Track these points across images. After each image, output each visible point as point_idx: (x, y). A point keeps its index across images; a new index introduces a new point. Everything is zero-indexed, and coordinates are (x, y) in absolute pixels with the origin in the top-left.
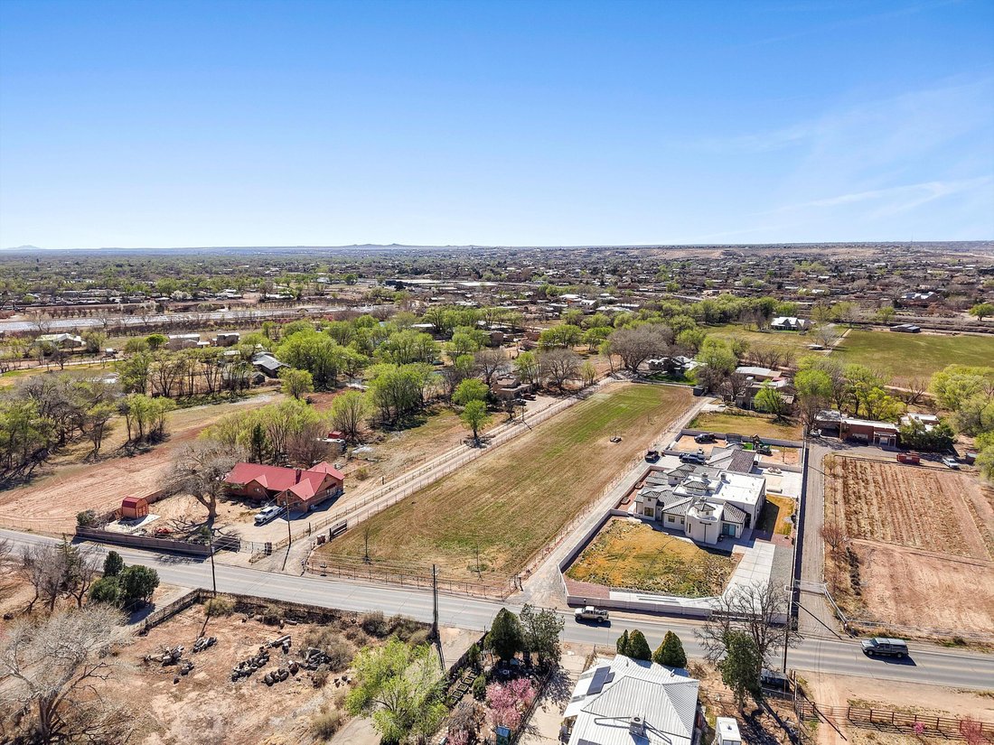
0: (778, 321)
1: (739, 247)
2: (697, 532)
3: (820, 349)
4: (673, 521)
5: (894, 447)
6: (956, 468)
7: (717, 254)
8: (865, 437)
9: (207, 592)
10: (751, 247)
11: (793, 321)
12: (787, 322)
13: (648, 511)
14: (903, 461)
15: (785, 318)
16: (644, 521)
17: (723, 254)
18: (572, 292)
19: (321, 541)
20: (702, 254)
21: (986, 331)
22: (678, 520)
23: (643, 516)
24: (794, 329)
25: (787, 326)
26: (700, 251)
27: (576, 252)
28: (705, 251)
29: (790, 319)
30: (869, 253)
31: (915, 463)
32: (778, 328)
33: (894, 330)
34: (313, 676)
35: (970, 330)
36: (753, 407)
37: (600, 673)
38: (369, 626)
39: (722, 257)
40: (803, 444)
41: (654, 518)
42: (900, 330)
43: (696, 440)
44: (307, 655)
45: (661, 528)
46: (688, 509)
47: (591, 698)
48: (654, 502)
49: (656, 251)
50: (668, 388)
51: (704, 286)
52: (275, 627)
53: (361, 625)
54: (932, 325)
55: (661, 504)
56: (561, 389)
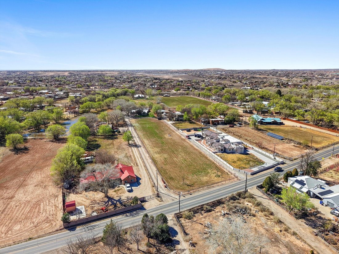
0: (137, 96)
1: (74, 71)
2: (239, 151)
4: (230, 150)
5: (224, 124)
6: (240, 126)
10: (77, 71)
11: (141, 95)
12: (139, 96)
16: (222, 153)
19: (165, 187)
21: (183, 95)
23: (220, 151)
24: (141, 98)
26: (60, 72)
31: (233, 127)
34: (248, 215)
35: (180, 95)
36: (181, 120)
37: (297, 181)
38: (233, 198)
39: (69, 75)
40: (209, 127)
41: (223, 151)
42: (166, 96)
43: (187, 131)
44: (237, 212)
45: (228, 153)
46: (233, 146)
47: (306, 186)
48: (223, 147)
49: (40, 72)
50: (148, 119)
51: (88, 85)
52: (213, 212)
53: (230, 200)
54: (171, 94)
55: (224, 147)
56: (119, 124)
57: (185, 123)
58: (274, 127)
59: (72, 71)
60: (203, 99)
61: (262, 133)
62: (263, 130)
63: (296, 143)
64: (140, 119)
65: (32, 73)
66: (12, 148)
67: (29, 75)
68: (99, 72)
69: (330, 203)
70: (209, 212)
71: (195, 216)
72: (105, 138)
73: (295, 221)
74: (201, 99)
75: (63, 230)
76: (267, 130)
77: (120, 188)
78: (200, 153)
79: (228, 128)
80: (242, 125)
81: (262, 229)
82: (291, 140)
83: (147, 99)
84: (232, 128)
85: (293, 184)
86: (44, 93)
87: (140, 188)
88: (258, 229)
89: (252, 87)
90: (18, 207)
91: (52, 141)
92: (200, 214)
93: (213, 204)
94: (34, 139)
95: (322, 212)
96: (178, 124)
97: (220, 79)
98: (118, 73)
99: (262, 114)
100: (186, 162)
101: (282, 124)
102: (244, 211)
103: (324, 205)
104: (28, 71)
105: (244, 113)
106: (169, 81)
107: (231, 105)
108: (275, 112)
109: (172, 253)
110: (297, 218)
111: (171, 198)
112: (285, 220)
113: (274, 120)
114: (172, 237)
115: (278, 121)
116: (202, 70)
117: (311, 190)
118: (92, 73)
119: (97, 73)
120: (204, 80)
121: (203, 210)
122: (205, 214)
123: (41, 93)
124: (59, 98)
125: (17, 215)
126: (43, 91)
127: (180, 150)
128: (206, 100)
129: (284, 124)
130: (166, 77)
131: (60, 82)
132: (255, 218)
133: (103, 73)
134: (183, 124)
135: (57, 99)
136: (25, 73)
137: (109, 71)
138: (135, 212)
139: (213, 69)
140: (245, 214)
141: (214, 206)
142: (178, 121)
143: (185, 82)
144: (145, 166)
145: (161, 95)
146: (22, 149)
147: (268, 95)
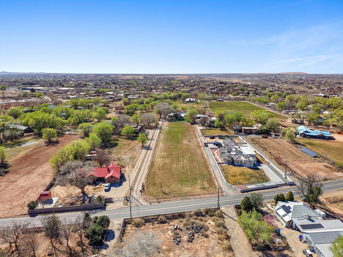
0: (188, 100)
1: (149, 75)
2: (248, 164)
3: (206, 108)
4: (238, 163)
5: (258, 134)
6: (276, 138)
7: (141, 77)
8: (249, 132)
9: (129, 219)
10: (151, 75)
11: (192, 99)
12: (190, 100)
13: (229, 161)
14: (264, 137)
15: (189, 99)
16: (229, 164)
17: (144, 77)
18: (110, 91)
19: (141, 191)
20: (137, 77)
21: (238, 100)
22: (240, 162)
23: (227, 163)
24: (192, 102)
25: (190, 101)
26: (136, 76)
27: (90, 76)
28: (137, 76)
29: (191, 99)
30: (186, 77)
31: (266, 137)
32: (188, 102)
33: (217, 101)
34: (201, 234)
35: (235, 100)
36: (213, 127)
37: (284, 207)
38: (198, 214)
39: (143, 78)
40: (237, 136)
41: (230, 163)
42: (219, 101)
43: (210, 138)
44: (191, 229)
45: (235, 166)
46: (243, 158)
47: (290, 214)
48: (230, 158)
49: (120, 76)
50: (181, 123)
51: (151, 88)
52: (167, 224)
53: (194, 215)
54: (225, 99)
55: (232, 158)
56: (150, 126)
57: (216, 130)
58: (318, 142)
59: (147, 75)
60: (258, 105)
61: (296, 147)
62: (300, 144)
63: (330, 163)
64: (174, 123)
65: (113, 76)
66: (48, 141)
67: (111, 78)
68: (170, 76)
69: (309, 240)
70: (163, 224)
71: (145, 225)
72: (127, 138)
73: (249, 252)
74: (256, 105)
75: (26, 216)
76: (307, 145)
77: (101, 186)
78: (205, 162)
79: (261, 138)
80: (279, 136)
81: (204, 252)
82: (326, 159)
83: (198, 103)
84: (264, 140)
85: (278, 209)
86: (110, 94)
87: (119, 189)
88: (199, 252)
89: (329, 94)
90: (12, 190)
91: (82, 138)
92: (152, 224)
93: (173, 216)
94: (70, 134)
95: (293, 249)
96: (207, 130)
97: (296, 84)
98: (188, 77)
99: (315, 126)
100: (182, 170)
101: (331, 138)
102: (199, 230)
103: (303, 241)
104: (111, 75)
105: (292, 124)
106: (234, 85)
107: (284, 113)
108: (333, 125)
109: (94, 256)
110: (253, 249)
111: (137, 202)
112: (237, 248)
113: (320, 133)
114: (105, 241)
115: (326, 135)
116: (279, 74)
117: (294, 220)
118: (164, 77)
119: (169, 77)
120: (274, 85)
121: (157, 220)
122: (157, 225)
123: (107, 95)
124: (118, 100)
125: (6, 196)
126: (110, 93)
127: (187, 157)
128: (260, 106)
129: (334, 139)
130: (235, 81)
131: (129, 85)
132: (205, 239)
133: (174, 77)
134: (213, 131)
135: (116, 100)
136: (108, 76)
137: (180, 75)
138: (94, 211)
139: (293, 73)
140: (199, 232)
141: (173, 218)
142: (209, 127)
143: (252, 87)
144: (140, 169)
145: (215, 99)
146: (54, 142)
147: (336, 104)
